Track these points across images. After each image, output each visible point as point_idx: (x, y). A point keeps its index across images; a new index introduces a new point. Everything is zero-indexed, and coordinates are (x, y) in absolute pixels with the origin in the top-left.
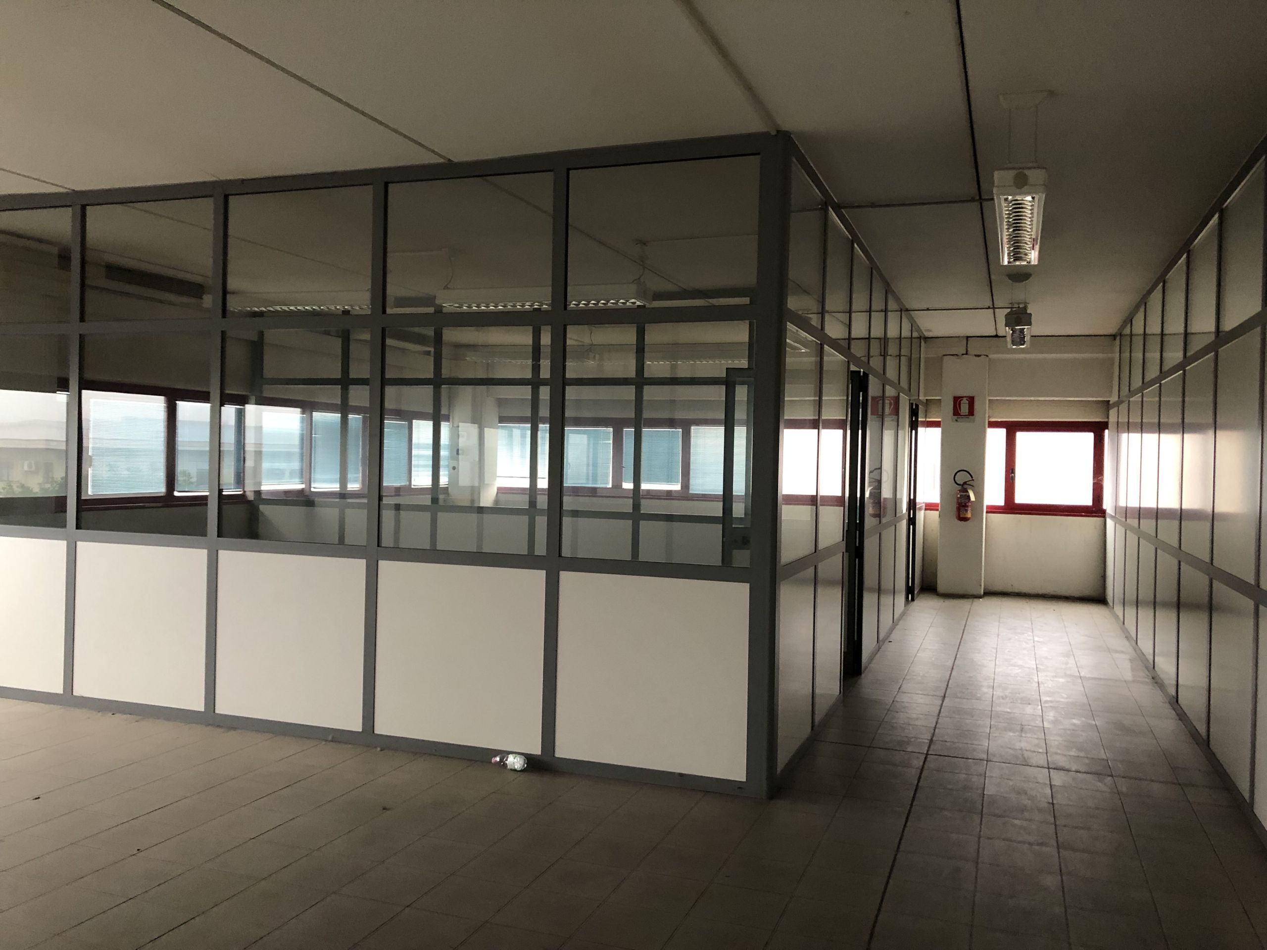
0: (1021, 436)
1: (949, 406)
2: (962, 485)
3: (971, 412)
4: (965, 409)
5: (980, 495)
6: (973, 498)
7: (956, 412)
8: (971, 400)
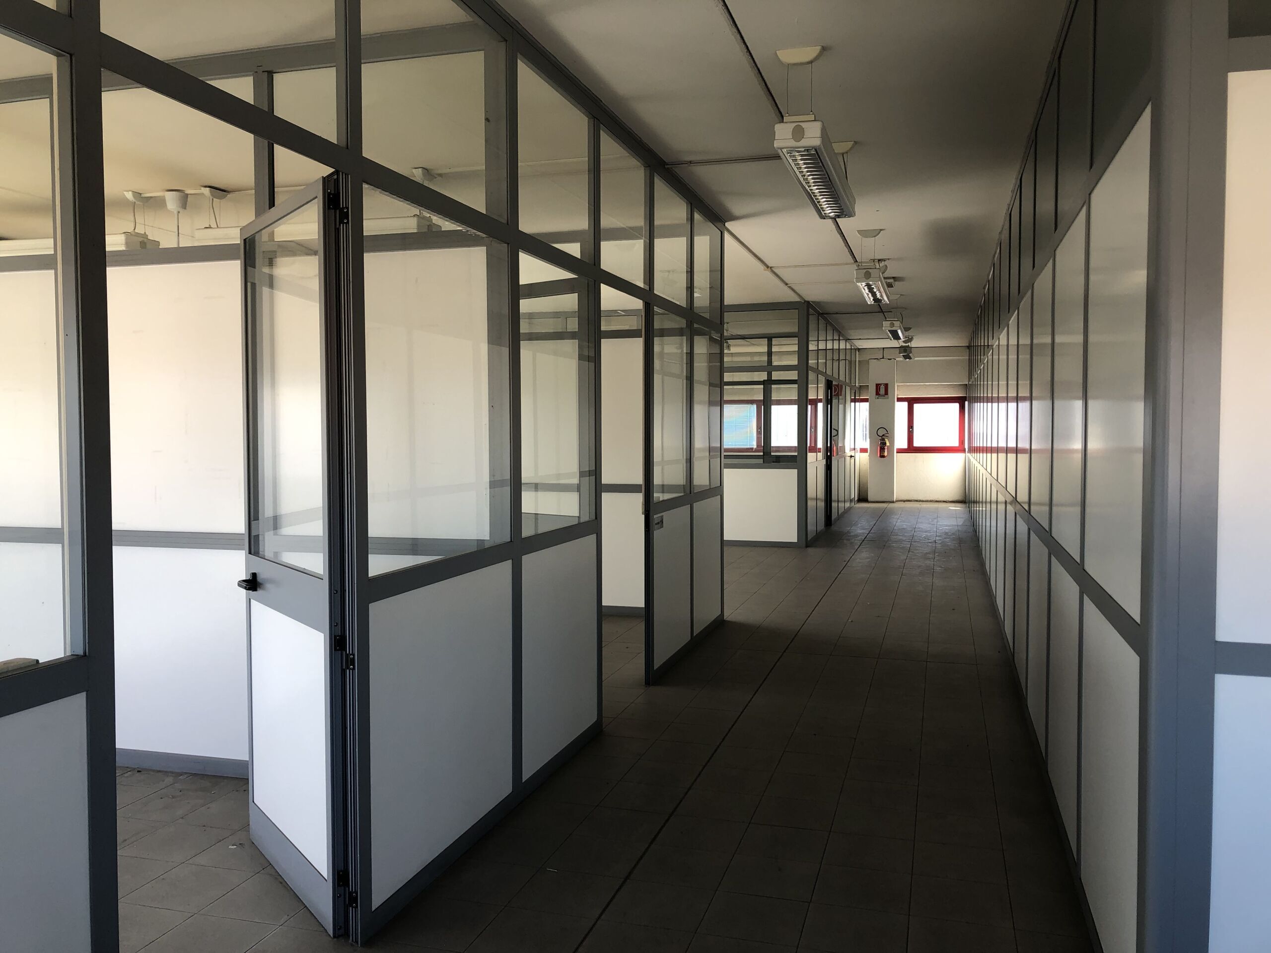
0: (917, 407)
1: (872, 389)
2: (882, 436)
3: (886, 393)
4: (882, 391)
5: (892, 443)
6: (888, 444)
7: (877, 393)
8: (886, 386)
